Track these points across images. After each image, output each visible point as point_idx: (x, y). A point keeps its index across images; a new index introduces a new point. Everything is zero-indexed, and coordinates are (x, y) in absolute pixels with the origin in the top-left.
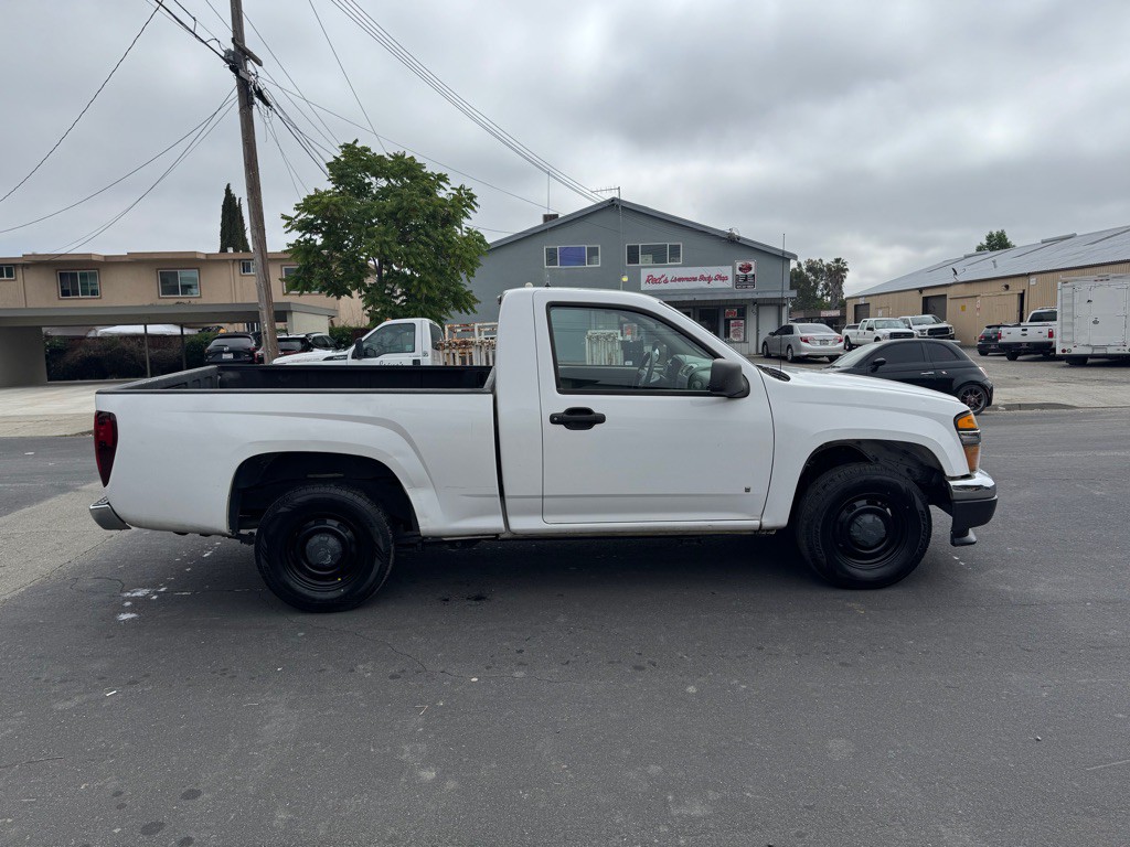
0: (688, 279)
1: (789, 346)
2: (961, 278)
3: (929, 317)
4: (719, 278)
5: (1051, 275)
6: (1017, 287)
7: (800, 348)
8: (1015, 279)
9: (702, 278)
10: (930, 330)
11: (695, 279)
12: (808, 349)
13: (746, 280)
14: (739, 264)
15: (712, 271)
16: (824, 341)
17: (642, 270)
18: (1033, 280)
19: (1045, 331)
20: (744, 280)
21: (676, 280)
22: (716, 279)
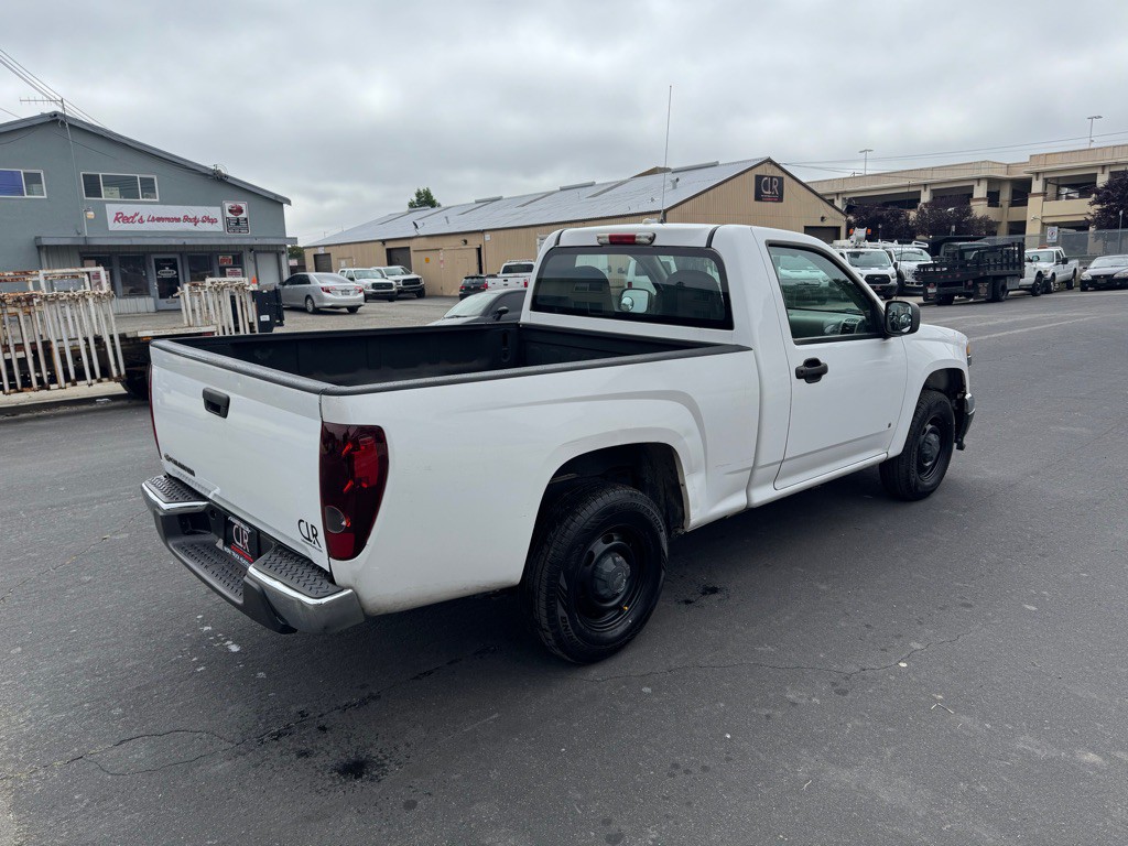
0: (169, 220)
1: (308, 297)
2: (422, 232)
3: (398, 268)
4: (207, 219)
5: (502, 232)
6: (474, 242)
7: (322, 299)
8: (474, 235)
9: (186, 219)
10: (404, 280)
11: (178, 220)
12: (331, 299)
13: (238, 223)
14: (228, 206)
15: (198, 211)
16: (346, 292)
17: (107, 206)
18: (487, 236)
19: (522, 281)
20: (236, 224)
21: (153, 220)
22: (204, 222)
